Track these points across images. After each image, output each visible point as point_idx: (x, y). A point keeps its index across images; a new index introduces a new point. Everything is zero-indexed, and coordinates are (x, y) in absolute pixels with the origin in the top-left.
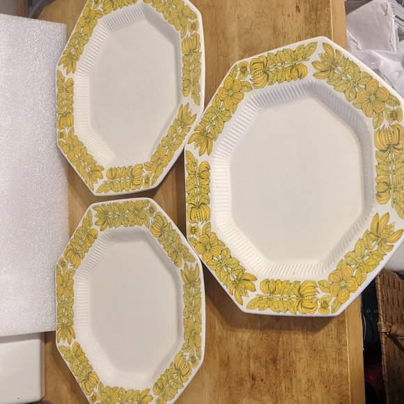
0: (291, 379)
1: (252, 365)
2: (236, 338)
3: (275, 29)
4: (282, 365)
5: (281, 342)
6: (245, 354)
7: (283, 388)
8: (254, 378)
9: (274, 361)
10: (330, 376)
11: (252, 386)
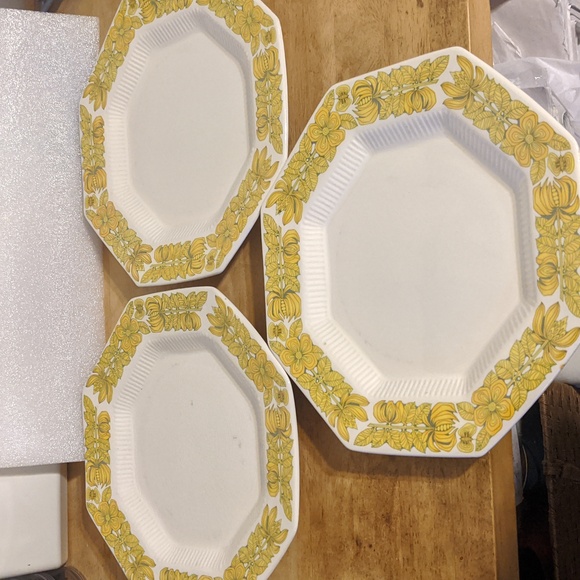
0: (411, 546)
1: (356, 523)
2: (334, 484)
3: (387, 34)
4: (398, 525)
5: (397, 492)
6: (345, 507)
7: (401, 559)
8: (358, 543)
9: (388, 519)
10: (467, 542)
11: (357, 554)
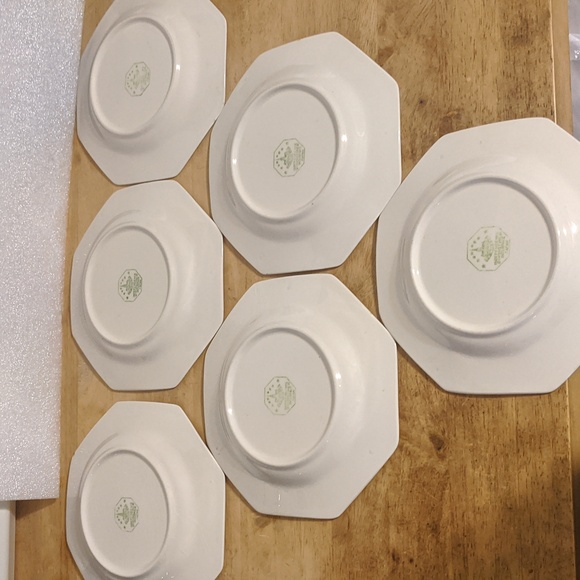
0: (465, 559)
1: (393, 535)
4: (448, 535)
5: (447, 496)
6: (379, 516)
7: (451, 574)
8: (395, 557)
9: (435, 529)
10: (538, 553)
11: (393, 571)
